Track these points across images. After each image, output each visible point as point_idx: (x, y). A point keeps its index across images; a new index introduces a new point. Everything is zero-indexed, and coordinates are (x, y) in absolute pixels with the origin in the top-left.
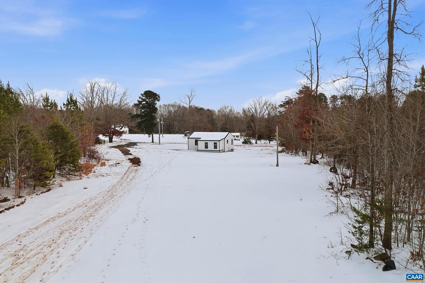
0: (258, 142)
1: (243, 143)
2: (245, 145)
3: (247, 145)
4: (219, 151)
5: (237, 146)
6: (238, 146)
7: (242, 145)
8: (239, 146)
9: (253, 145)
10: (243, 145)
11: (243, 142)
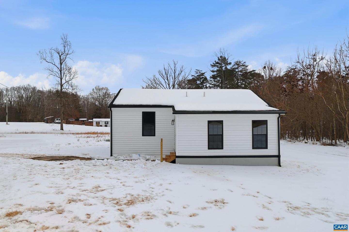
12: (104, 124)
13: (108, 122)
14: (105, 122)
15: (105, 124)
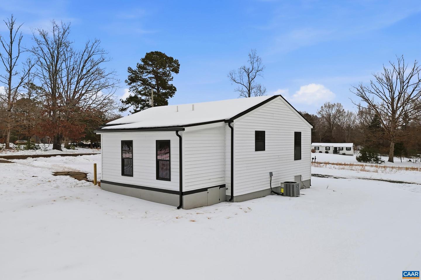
0: (396, 159)
1: (359, 159)
2: (364, 164)
3: (368, 164)
4: (181, 194)
5: (341, 164)
6: (345, 165)
7: (355, 164)
8: (346, 167)
9: (383, 165)
10: (359, 163)
11: (360, 157)
12: (324, 150)
13: (329, 147)
14: (326, 147)
15: (326, 150)
